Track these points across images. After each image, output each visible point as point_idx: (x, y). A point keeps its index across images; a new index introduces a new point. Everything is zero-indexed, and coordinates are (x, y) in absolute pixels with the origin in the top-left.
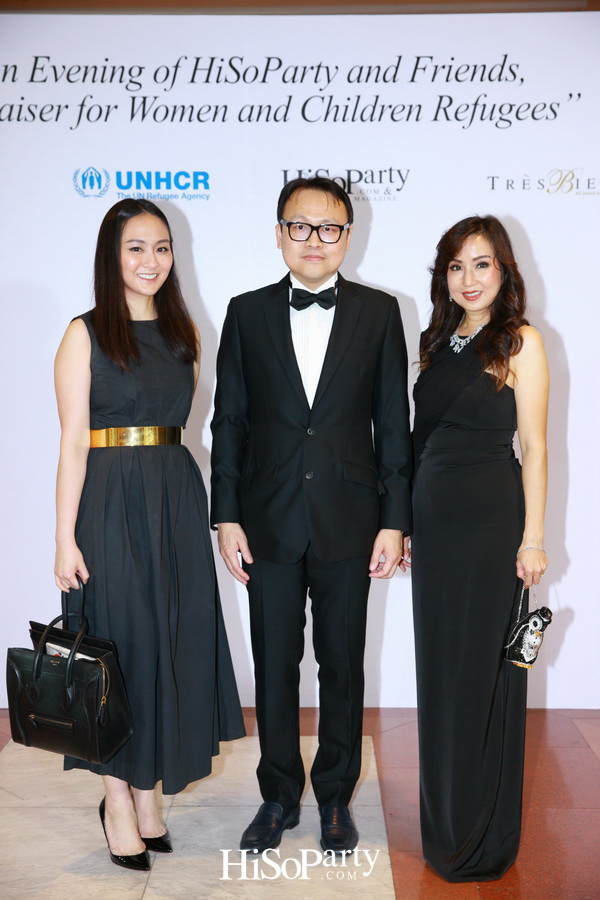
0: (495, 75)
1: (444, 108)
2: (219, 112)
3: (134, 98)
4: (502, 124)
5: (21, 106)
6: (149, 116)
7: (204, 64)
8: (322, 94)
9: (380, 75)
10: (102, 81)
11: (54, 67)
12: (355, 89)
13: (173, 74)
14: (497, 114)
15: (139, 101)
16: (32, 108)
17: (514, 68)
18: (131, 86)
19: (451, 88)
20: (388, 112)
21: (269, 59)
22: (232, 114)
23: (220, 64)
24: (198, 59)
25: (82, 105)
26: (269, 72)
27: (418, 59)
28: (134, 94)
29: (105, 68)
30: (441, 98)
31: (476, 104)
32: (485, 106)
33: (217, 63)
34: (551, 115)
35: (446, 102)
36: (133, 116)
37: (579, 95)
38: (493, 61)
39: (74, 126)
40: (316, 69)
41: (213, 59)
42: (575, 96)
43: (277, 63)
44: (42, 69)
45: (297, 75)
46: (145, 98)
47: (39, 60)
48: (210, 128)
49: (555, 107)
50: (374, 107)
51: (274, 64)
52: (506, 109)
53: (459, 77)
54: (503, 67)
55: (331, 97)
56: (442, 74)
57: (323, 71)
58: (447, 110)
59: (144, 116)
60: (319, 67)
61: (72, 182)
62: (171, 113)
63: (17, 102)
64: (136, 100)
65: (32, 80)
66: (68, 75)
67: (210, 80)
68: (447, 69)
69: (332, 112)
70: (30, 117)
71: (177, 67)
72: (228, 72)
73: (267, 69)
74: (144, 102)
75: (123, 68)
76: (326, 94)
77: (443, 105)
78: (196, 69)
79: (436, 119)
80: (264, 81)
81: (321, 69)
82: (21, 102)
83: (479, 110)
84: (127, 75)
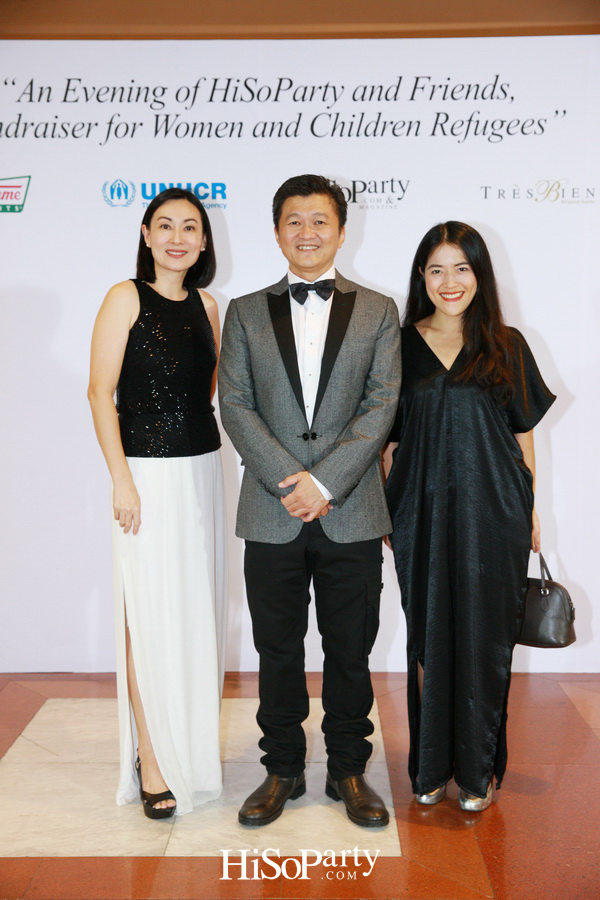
0: (487, 94)
1: (440, 123)
2: (235, 129)
3: (157, 116)
4: (493, 138)
5: (55, 124)
6: (172, 132)
7: (222, 84)
8: (329, 111)
9: (382, 94)
10: (129, 101)
11: (85, 89)
12: (360, 106)
13: (192, 93)
14: (489, 129)
15: (162, 119)
16: (65, 126)
17: (505, 87)
18: (156, 105)
19: (448, 106)
20: (389, 128)
21: (281, 80)
22: (247, 131)
23: (236, 84)
24: (216, 80)
25: (111, 123)
26: (280, 92)
27: (417, 79)
28: (157, 113)
29: (131, 89)
30: (438, 114)
31: (470, 121)
32: (478, 122)
33: (233, 84)
34: (539, 130)
35: (442, 118)
36: (156, 132)
37: (565, 112)
38: (486, 81)
39: (103, 141)
40: (323, 89)
41: (229, 80)
42: (561, 113)
43: (288, 83)
44: (74, 90)
45: (307, 94)
46: (167, 116)
47: (72, 82)
48: (227, 143)
49: (542, 123)
50: (377, 124)
51: (286, 84)
52: (497, 125)
53: (455, 96)
54: (494, 86)
55: (338, 114)
56: (439, 93)
57: (330, 91)
58: (444, 125)
59: (167, 132)
60: (327, 87)
61: (101, 193)
62: (191, 130)
63: (51, 121)
64: (160, 118)
65: (65, 100)
66: (98, 95)
67: (227, 99)
68: (444, 88)
69: (339, 128)
70: (63, 134)
71: (197, 87)
72: (243, 92)
73: (279, 89)
74: (167, 120)
75: (148, 88)
76: (333, 111)
77: (440, 121)
78: (214, 89)
79: (433, 134)
80: (276, 100)
81: (328, 89)
82: (55, 121)
83: (473, 125)
84: (152, 95)
